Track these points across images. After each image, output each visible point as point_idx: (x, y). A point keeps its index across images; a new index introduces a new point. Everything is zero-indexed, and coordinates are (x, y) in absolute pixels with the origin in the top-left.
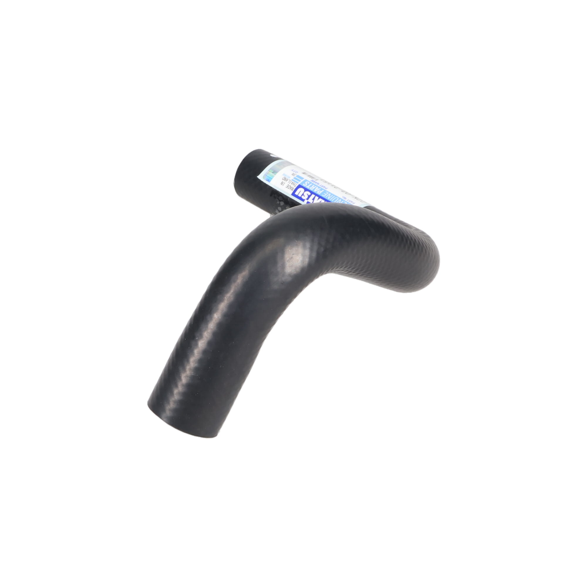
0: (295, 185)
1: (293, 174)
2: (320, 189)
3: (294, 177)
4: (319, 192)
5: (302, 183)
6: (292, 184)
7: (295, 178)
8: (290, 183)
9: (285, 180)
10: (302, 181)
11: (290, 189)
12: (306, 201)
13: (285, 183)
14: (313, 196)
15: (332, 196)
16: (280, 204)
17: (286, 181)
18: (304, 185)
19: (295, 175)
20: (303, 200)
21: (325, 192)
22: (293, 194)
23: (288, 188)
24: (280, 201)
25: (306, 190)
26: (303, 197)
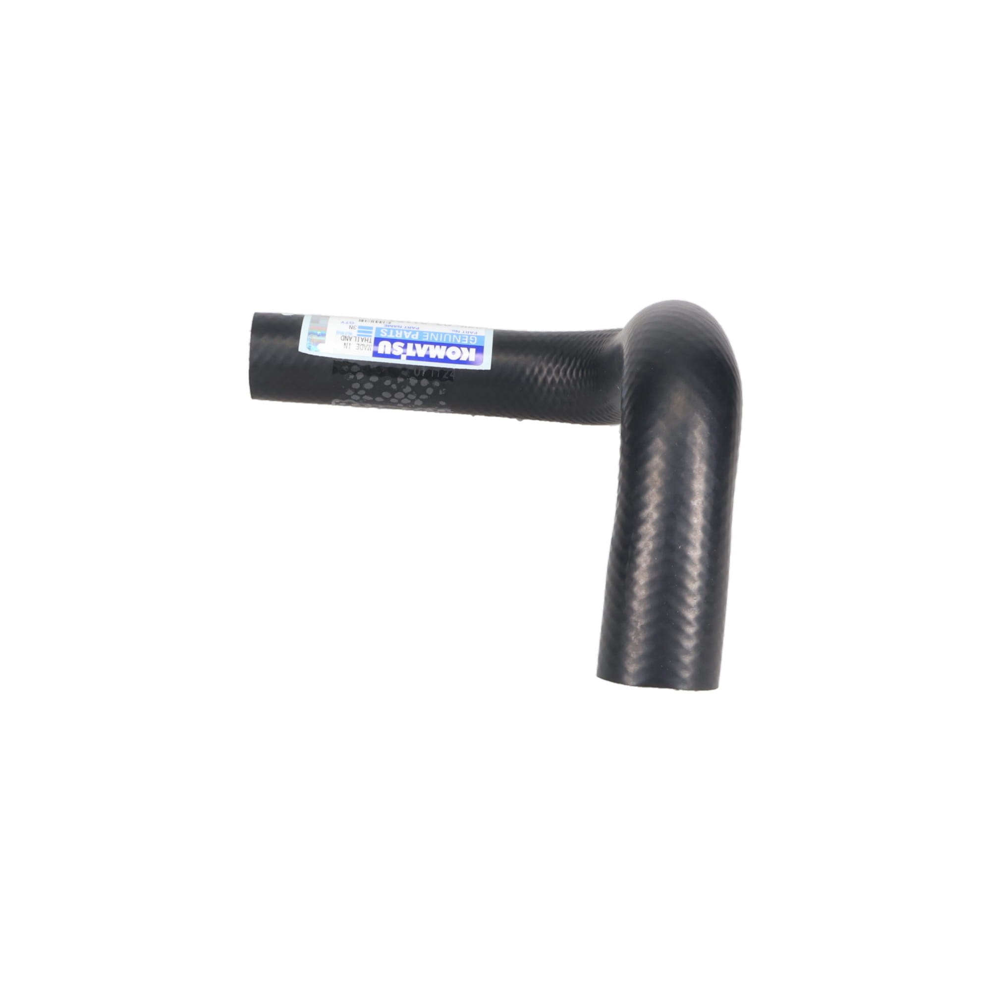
0: (369, 341)
1: (351, 327)
2: (411, 332)
3: (356, 331)
4: (415, 337)
5: (376, 333)
6: (362, 341)
7: (359, 331)
8: (358, 341)
9: (347, 340)
10: (374, 331)
11: (365, 349)
12: (404, 357)
13: (350, 344)
14: (410, 345)
15: (437, 335)
16: (355, 378)
17: (350, 340)
18: (382, 336)
19: (357, 328)
20: (399, 357)
21: (421, 333)
22: (376, 354)
23: (362, 349)
24: (354, 373)
25: (392, 341)
26: (395, 353)
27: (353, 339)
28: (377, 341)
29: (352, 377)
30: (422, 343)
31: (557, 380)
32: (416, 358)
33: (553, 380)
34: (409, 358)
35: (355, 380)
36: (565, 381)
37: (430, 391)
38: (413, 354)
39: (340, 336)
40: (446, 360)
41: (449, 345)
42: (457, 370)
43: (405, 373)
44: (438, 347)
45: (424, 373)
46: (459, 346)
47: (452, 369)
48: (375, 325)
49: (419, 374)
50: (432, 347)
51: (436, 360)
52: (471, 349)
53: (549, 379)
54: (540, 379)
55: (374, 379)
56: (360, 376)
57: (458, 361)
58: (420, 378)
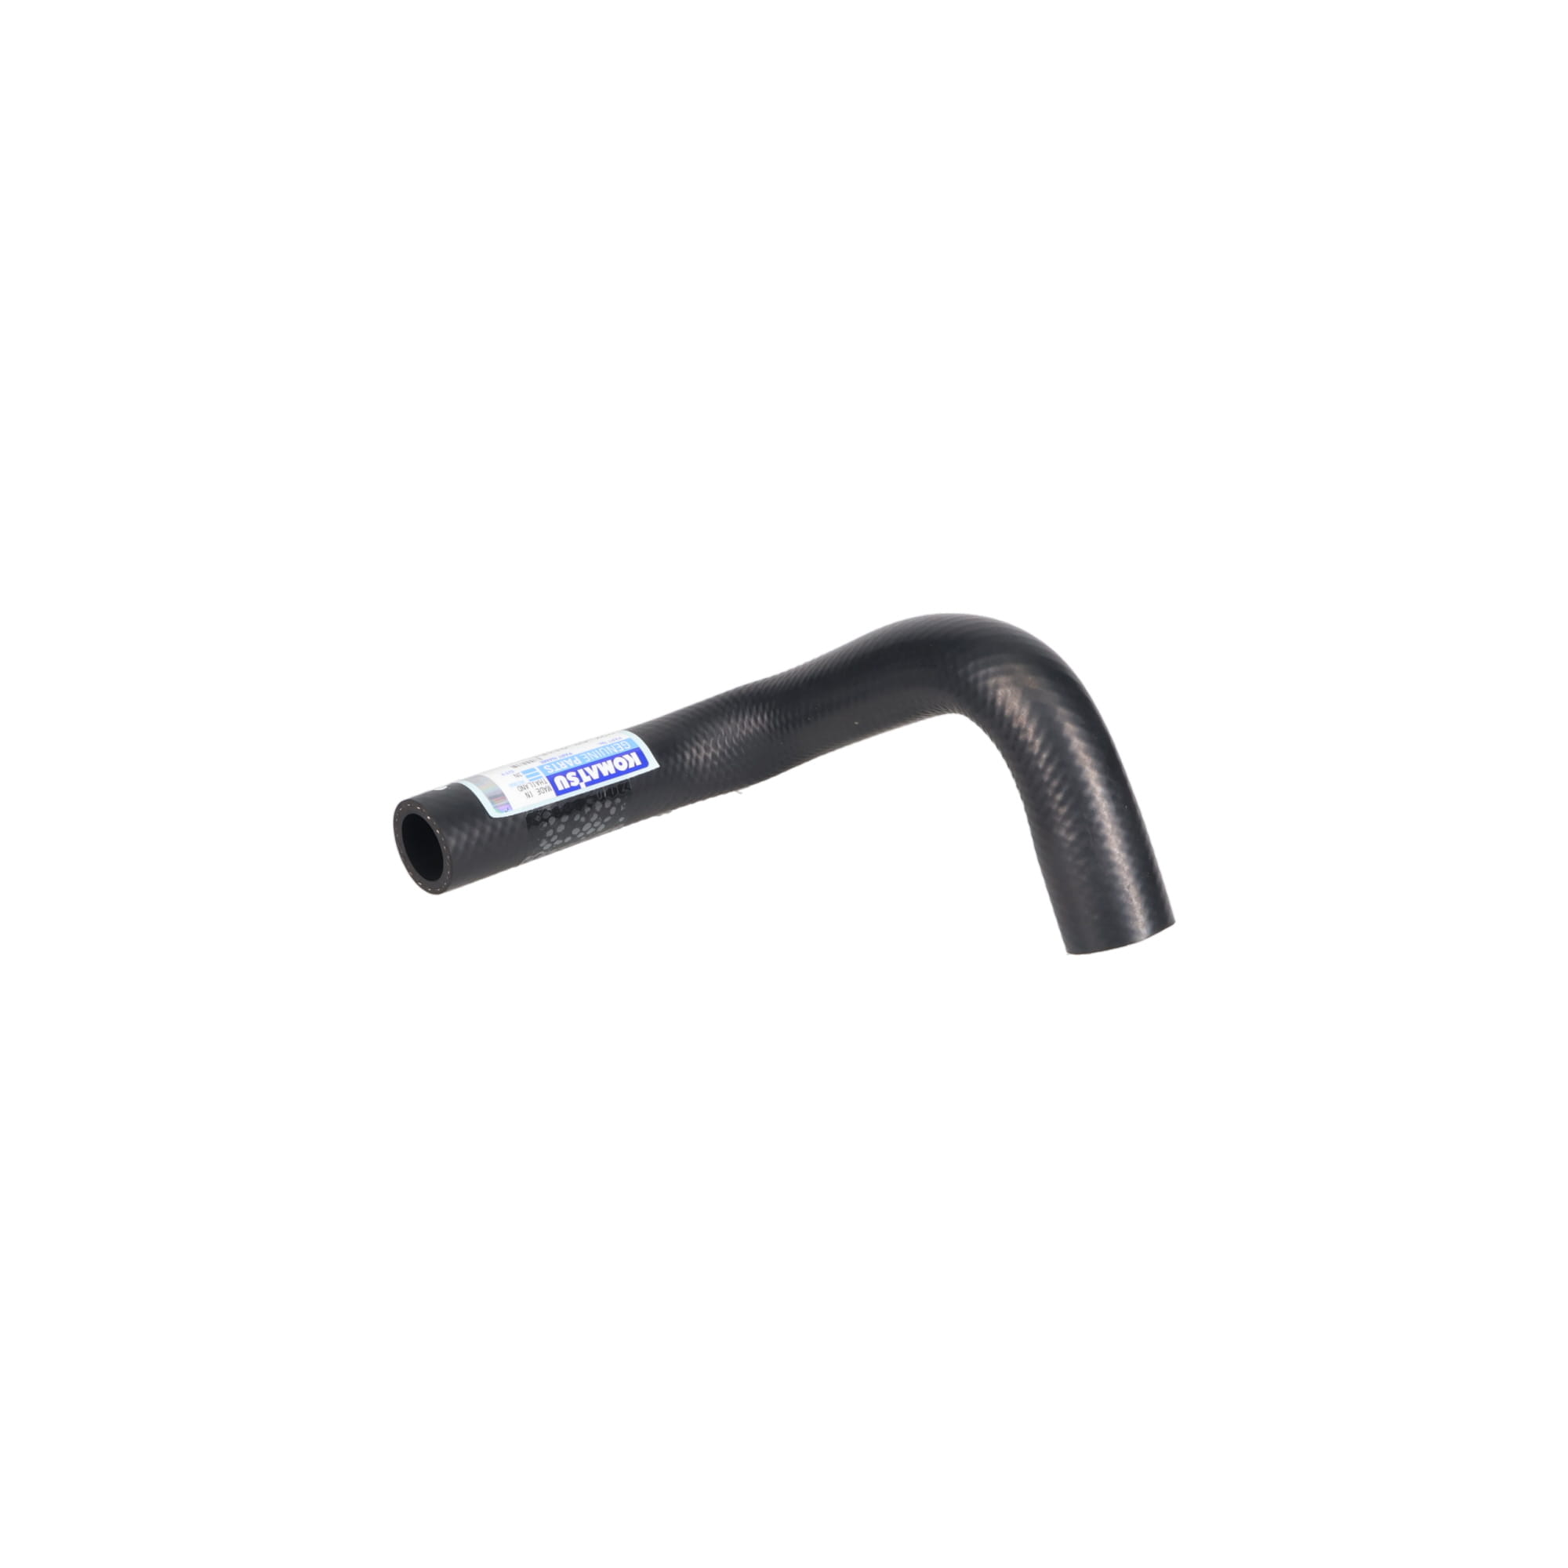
0: (544, 782)
1: (518, 775)
3: (524, 777)
6: (538, 784)
8: (535, 786)
9: (525, 789)
11: (545, 791)
12: (583, 785)
13: (530, 792)
16: (548, 824)
17: (527, 788)
19: (522, 774)
20: (578, 787)
21: (578, 756)
22: (558, 793)
23: (543, 793)
24: (547, 820)
25: (564, 773)
26: (573, 784)
27: (529, 786)
28: (551, 778)
29: (545, 825)
30: (590, 765)
32: (593, 782)
33: (706, 758)
34: (588, 784)
35: (549, 827)
36: (718, 754)
37: (613, 811)
38: (586, 779)
39: (516, 787)
40: (619, 773)
41: (612, 758)
42: (631, 779)
43: (589, 801)
44: (604, 763)
45: (605, 794)
46: (621, 755)
47: (627, 780)
48: (535, 765)
49: (601, 797)
50: (599, 765)
51: (611, 776)
52: (632, 754)
53: (701, 759)
55: (565, 819)
56: (552, 821)
57: (629, 770)
58: (603, 800)
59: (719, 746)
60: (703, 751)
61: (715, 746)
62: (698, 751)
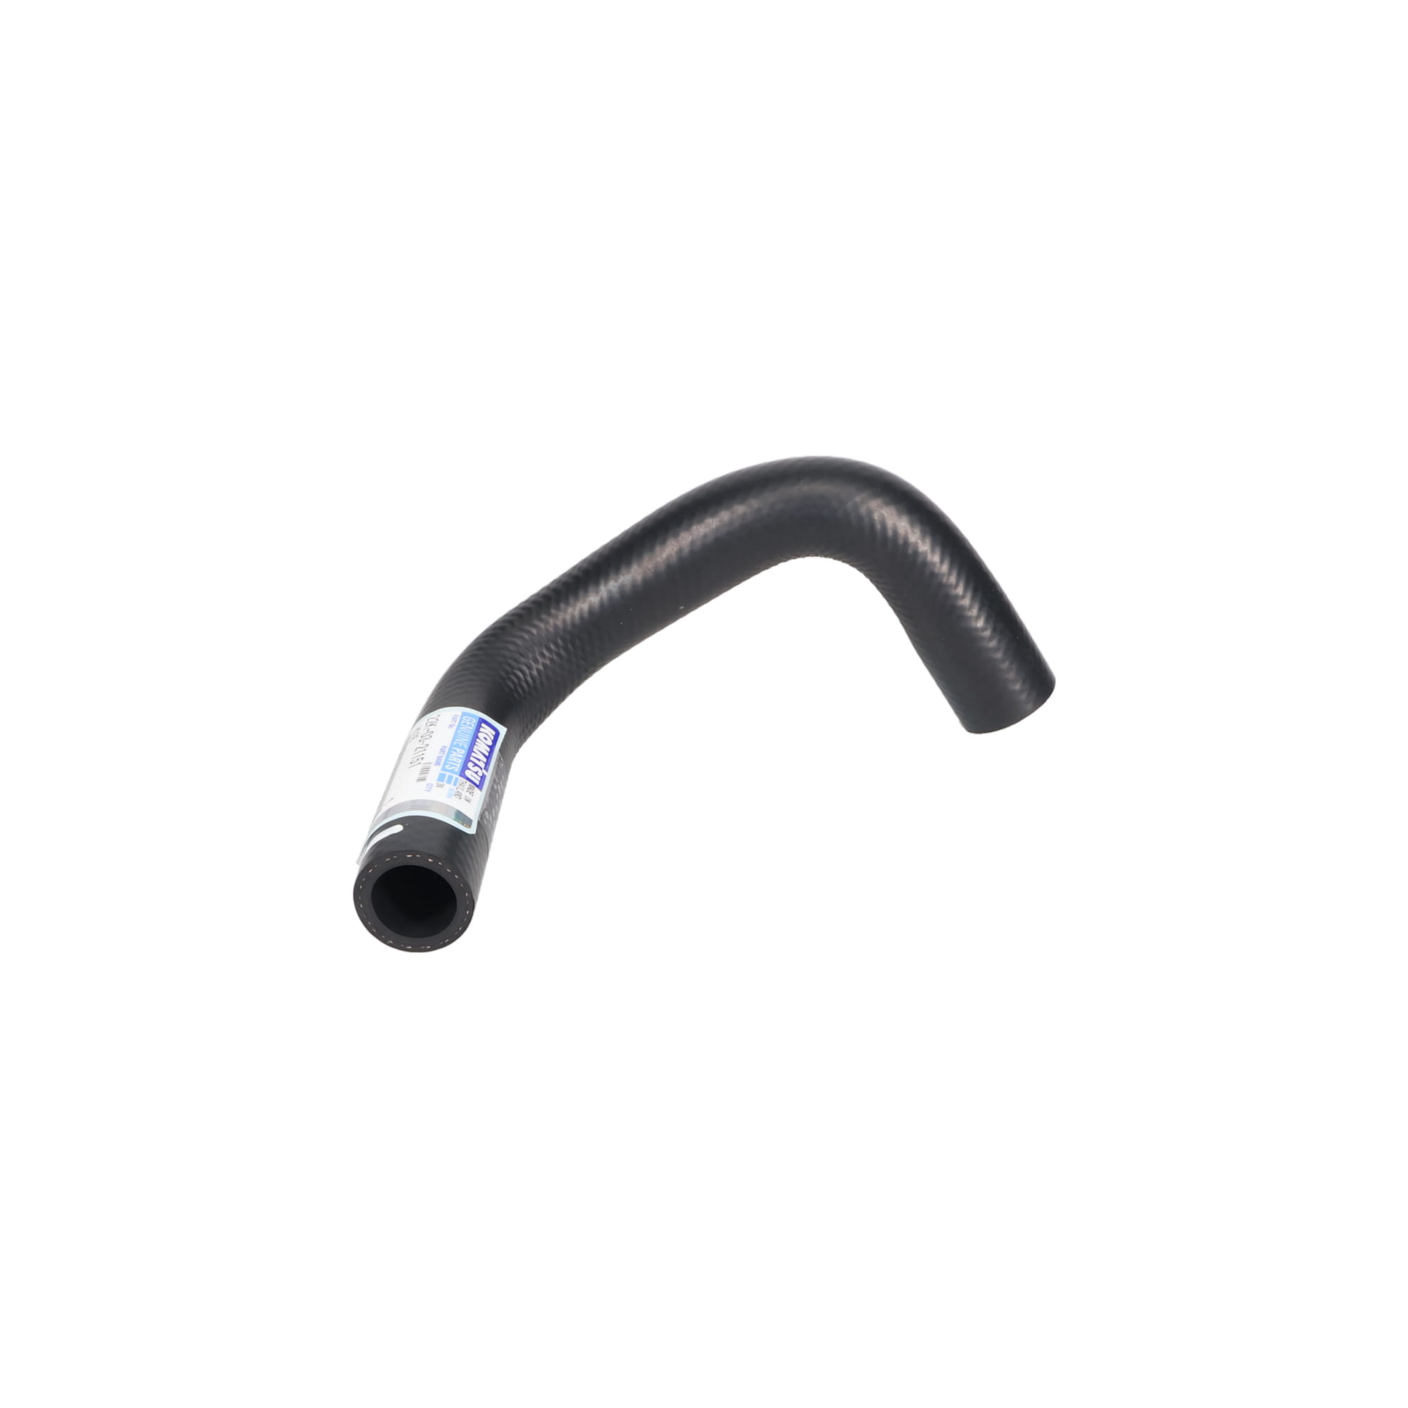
31: (541, 667)
33: (538, 671)
36: (548, 662)
53: (535, 673)
54: (529, 679)
59: (547, 653)
60: (534, 665)
61: (543, 655)
62: (530, 668)
